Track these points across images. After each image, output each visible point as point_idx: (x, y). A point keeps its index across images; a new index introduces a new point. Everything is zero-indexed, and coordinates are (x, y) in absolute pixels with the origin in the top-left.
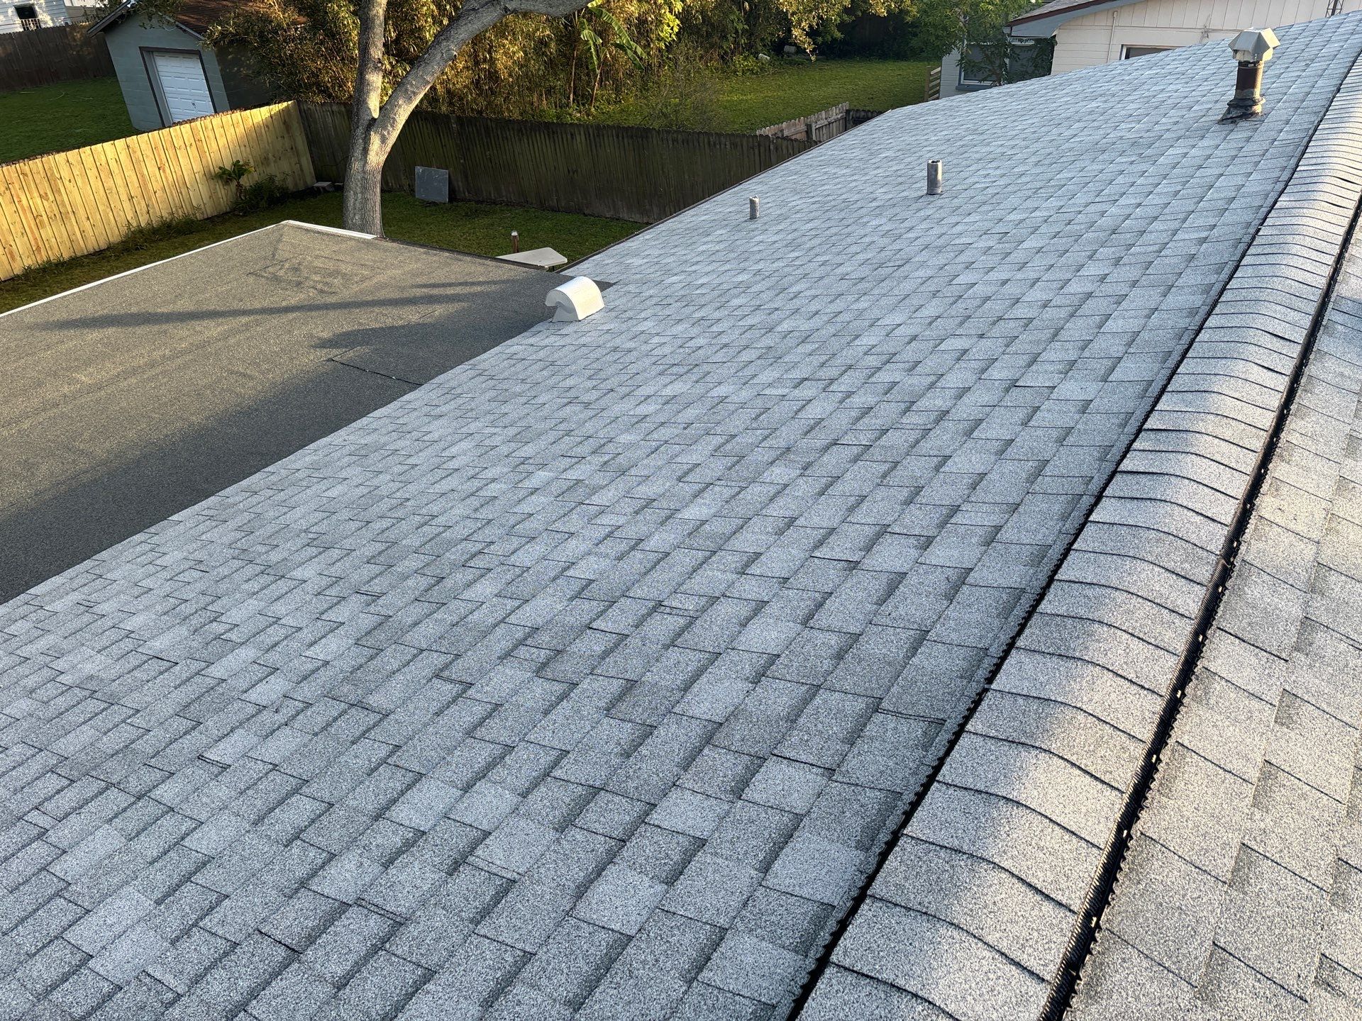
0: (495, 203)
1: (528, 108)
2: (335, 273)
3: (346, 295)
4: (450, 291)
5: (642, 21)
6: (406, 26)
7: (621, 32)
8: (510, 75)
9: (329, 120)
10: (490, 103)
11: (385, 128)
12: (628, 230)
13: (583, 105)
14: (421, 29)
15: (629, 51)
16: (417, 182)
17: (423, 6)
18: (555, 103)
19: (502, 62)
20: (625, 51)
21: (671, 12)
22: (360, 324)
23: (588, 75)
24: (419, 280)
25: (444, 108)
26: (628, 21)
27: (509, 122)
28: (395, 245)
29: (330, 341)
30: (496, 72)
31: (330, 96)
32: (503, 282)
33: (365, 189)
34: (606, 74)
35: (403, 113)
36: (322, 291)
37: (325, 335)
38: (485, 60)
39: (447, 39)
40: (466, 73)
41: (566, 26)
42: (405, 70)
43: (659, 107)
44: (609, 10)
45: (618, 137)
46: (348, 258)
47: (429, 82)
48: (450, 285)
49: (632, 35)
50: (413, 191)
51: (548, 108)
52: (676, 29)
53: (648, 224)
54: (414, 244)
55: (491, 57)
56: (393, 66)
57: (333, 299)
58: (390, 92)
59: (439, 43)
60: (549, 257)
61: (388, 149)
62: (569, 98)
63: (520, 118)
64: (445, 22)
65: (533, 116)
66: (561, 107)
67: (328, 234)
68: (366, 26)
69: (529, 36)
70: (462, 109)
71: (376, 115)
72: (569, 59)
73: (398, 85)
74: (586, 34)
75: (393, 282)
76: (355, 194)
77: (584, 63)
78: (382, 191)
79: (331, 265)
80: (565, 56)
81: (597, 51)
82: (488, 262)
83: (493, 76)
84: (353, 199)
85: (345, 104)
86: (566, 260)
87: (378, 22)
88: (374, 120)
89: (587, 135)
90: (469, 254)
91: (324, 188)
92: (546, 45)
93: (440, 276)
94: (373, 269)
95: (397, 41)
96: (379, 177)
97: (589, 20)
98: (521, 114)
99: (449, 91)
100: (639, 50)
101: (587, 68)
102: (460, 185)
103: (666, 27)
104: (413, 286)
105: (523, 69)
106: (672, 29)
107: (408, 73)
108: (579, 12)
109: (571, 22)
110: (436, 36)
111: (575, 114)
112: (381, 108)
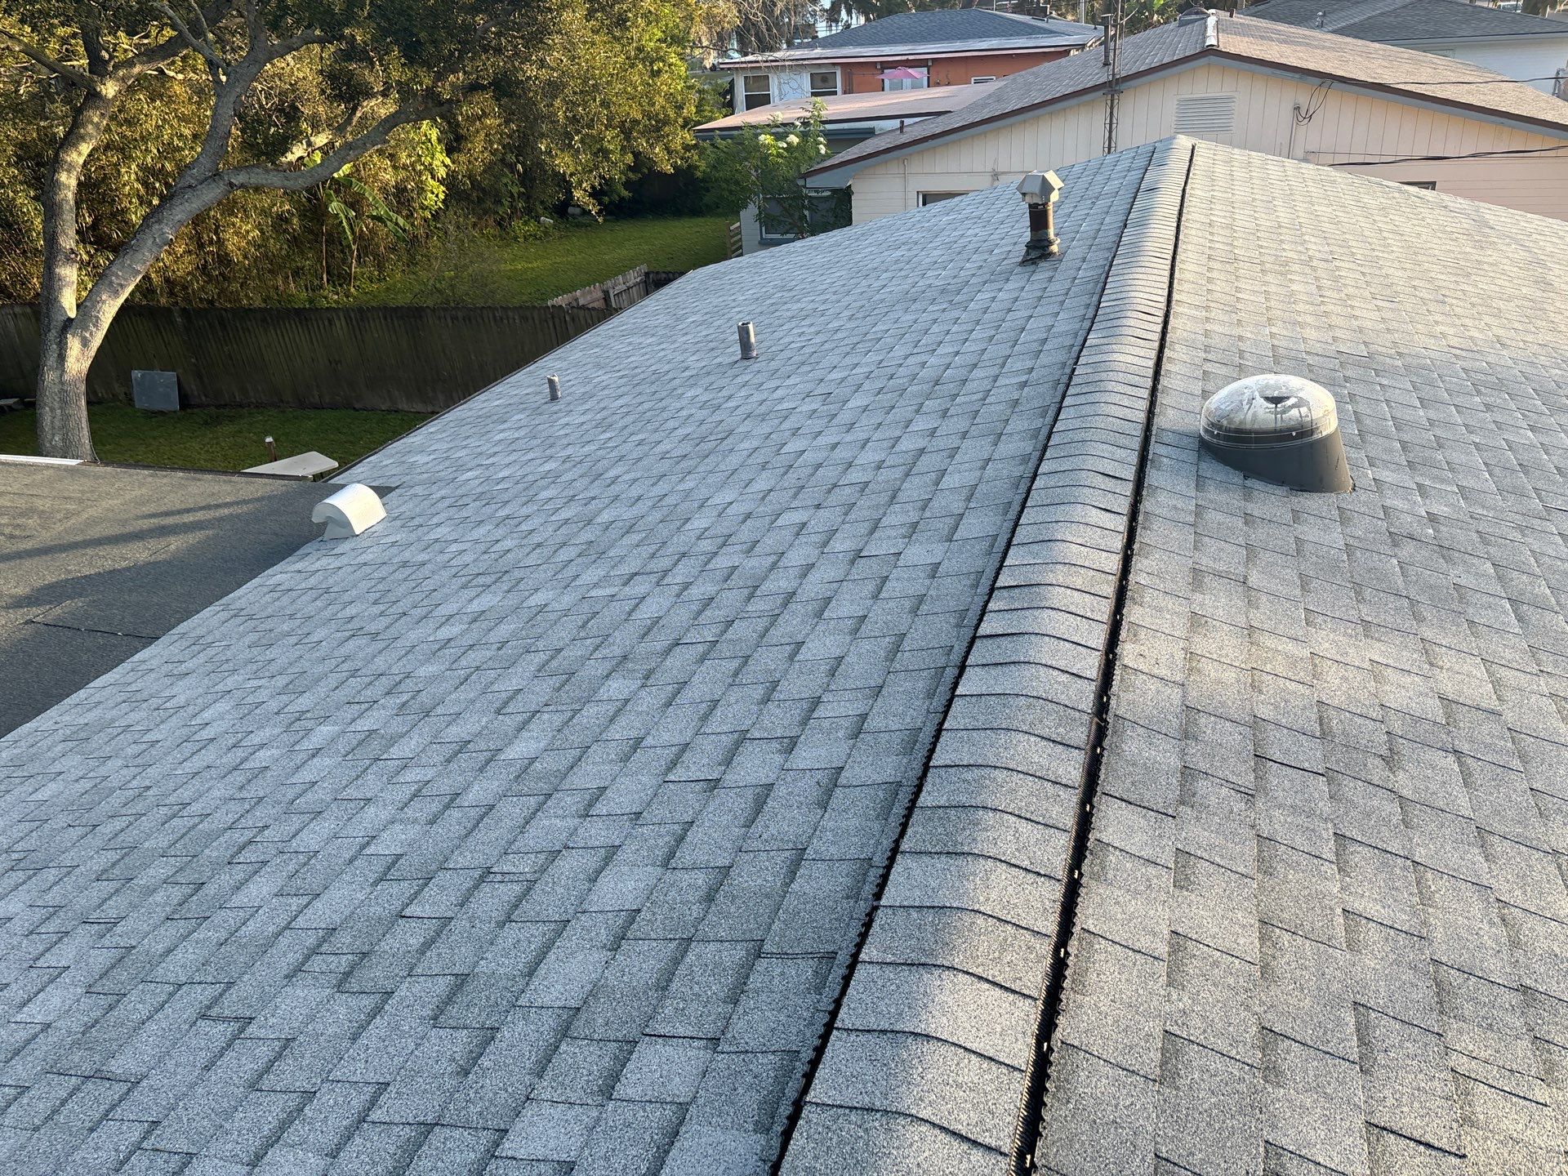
0: (241, 406)
1: (272, 293)
2: (29, 512)
3: (45, 537)
4: (188, 518)
5: (400, 190)
6: (105, 209)
7: (377, 202)
8: (246, 257)
9: (11, 325)
10: (222, 291)
11: (86, 328)
12: (409, 423)
13: (340, 285)
14: (124, 211)
15: (389, 223)
16: (136, 390)
17: (124, 185)
18: (306, 286)
19: (232, 243)
20: (384, 222)
21: (433, 178)
22: (69, 572)
23: (342, 251)
24: (146, 510)
25: (163, 301)
26: (384, 189)
27: (249, 311)
28: (109, 469)
29: (28, 597)
30: (227, 254)
31: (10, 296)
32: (258, 500)
33: (64, 403)
34: (364, 250)
35: (109, 310)
36: (12, 537)
37: (21, 591)
38: (211, 242)
39: (159, 222)
40: (187, 259)
41: (309, 200)
42: (108, 259)
43: (431, 282)
44: (360, 180)
45: (385, 318)
46: (46, 492)
47: (139, 272)
48: (188, 511)
49: (390, 205)
50: (131, 400)
51: (296, 292)
52: (442, 196)
53: (434, 413)
54: (137, 465)
55: (218, 238)
56: (91, 256)
57: (28, 545)
58: (90, 286)
59: (148, 227)
60: (315, 462)
61: (93, 353)
62: (322, 279)
63: (263, 305)
64: (156, 202)
65: (280, 302)
66: (313, 290)
67: (15, 465)
68: (51, 212)
69: (264, 212)
70: (187, 299)
71: (72, 314)
72: (317, 236)
73: (99, 278)
74: (335, 207)
75: (110, 515)
76: (52, 410)
77: (335, 239)
78: (88, 403)
79: (21, 503)
80: (311, 232)
81: (350, 225)
82: (235, 478)
83: (224, 259)
84: (49, 417)
85: (31, 304)
86: (336, 464)
87: (66, 207)
88: (70, 320)
89: (348, 318)
90: (210, 471)
91: (9, 407)
92: (287, 221)
93: (173, 501)
94: (81, 501)
95: (94, 226)
96: (83, 388)
97: (337, 192)
98: (265, 301)
99: (167, 280)
100: (401, 221)
101: (341, 244)
102: (192, 387)
103: (430, 195)
104: (138, 518)
105: (261, 250)
106: (437, 196)
107: (111, 262)
108: (324, 183)
109: (315, 195)
110: (145, 218)
111: (332, 296)
112: (78, 306)
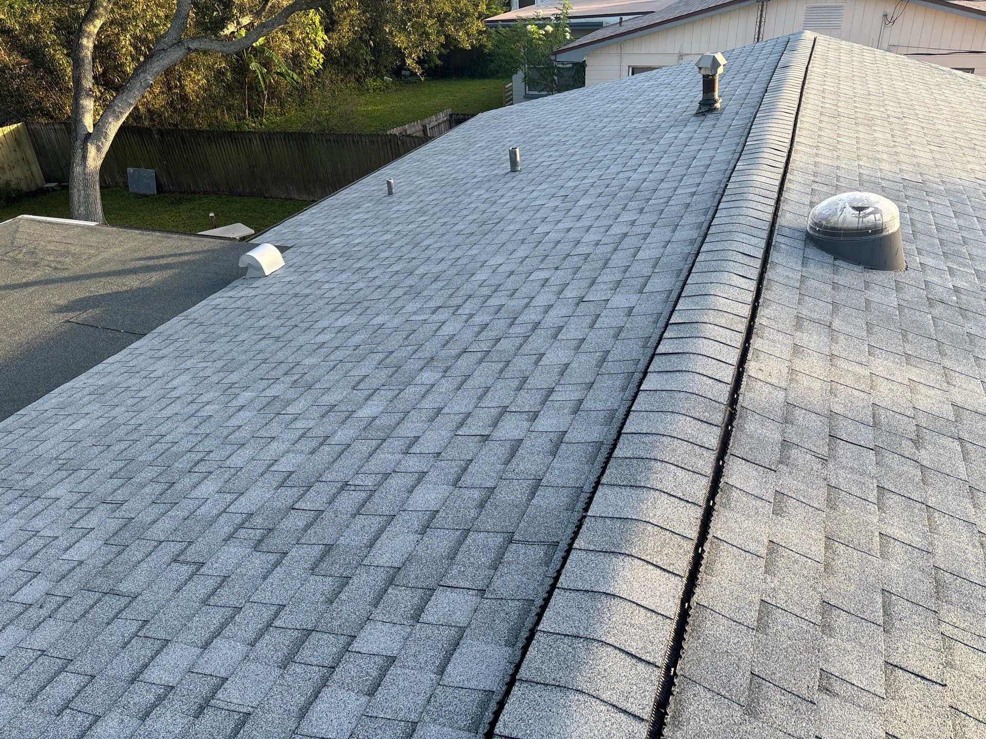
0: (194, 193)
1: (214, 121)
2: (66, 254)
3: (76, 270)
4: (163, 262)
5: (295, 56)
6: (111, 63)
7: (280, 63)
8: (197, 97)
9: (53, 135)
10: (183, 118)
11: (99, 140)
12: (299, 207)
13: (257, 117)
14: (122, 65)
15: (287, 77)
16: (130, 180)
17: (122, 48)
18: (235, 117)
19: (189, 87)
20: (285, 77)
21: (316, 48)
22: (91, 292)
23: (258, 95)
24: (137, 255)
25: (146, 123)
26: (285, 55)
27: (199, 132)
28: (114, 229)
29: (66, 307)
30: (186, 95)
31: (52, 117)
32: (205, 251)
33: (86, 187)
34: (272, 95)
35: (113, 128)
36: (56, 268)
37: (62, 302)
38: (176, 86)
39: (144, 72)
40: (161, 97)
41: (237, 60)
42: (112, 95)
43: (314, 116)
44: (270, 48)
45: (285, 139)
46: (76, 241)
47: (132, 104)
48: (163, 257)
49: (288, 65)
50: (127, 186)
51: (228, 119)
52: (321, 61)
53: (313, 201)
54: (131, 227)
55: (181, 84)
56: (102, 93)
57: (66, 274)
58: (101, 113)
59: (137, 75)
60: (239, 230)
61: (103, 156)
62: (245, 112)
63: (208, 129)
64: (142, 59)
65: (218, 127)
66: (239, 120)
67: (57, 224)
68: (77, 64)
69: (209, 68)
70: (160, 123)
71: (91, 130)
72: (242, 84)
73: (107, 107)
74: (253, 66)
75: (115, 257)
76: (79, 191)
77: (253, 87)
78: (101, 188)
79: (62, 248)
80: (239, 82)
81: (263, 78)
82: (192, 238)
83: (184, 98)
84: (77, 195)
85: (65, 123)
86: (253, 232)
87: (87, 61)
88: (89, 134)
89: (262, 140)
90: (176, 233)
91: (52, 188)
92: (223, 74)
93: (154, 250)
94: (98, 248)
95: (104, 74)
96: (97, 178)
97: (255, 56)
98: (209, 126)
99: (149, 110)
100: (295, 76)
101: (257, 90)
102: (165, 180)
103: (314, 60)
104: (132, 260)
105: (208, 92)
106: (318, 61)
107: (114, 98)
108: (247, 50)
109: (241, 57)
110: (135, 70)
111: (251, 124)
112: (94, 125)
